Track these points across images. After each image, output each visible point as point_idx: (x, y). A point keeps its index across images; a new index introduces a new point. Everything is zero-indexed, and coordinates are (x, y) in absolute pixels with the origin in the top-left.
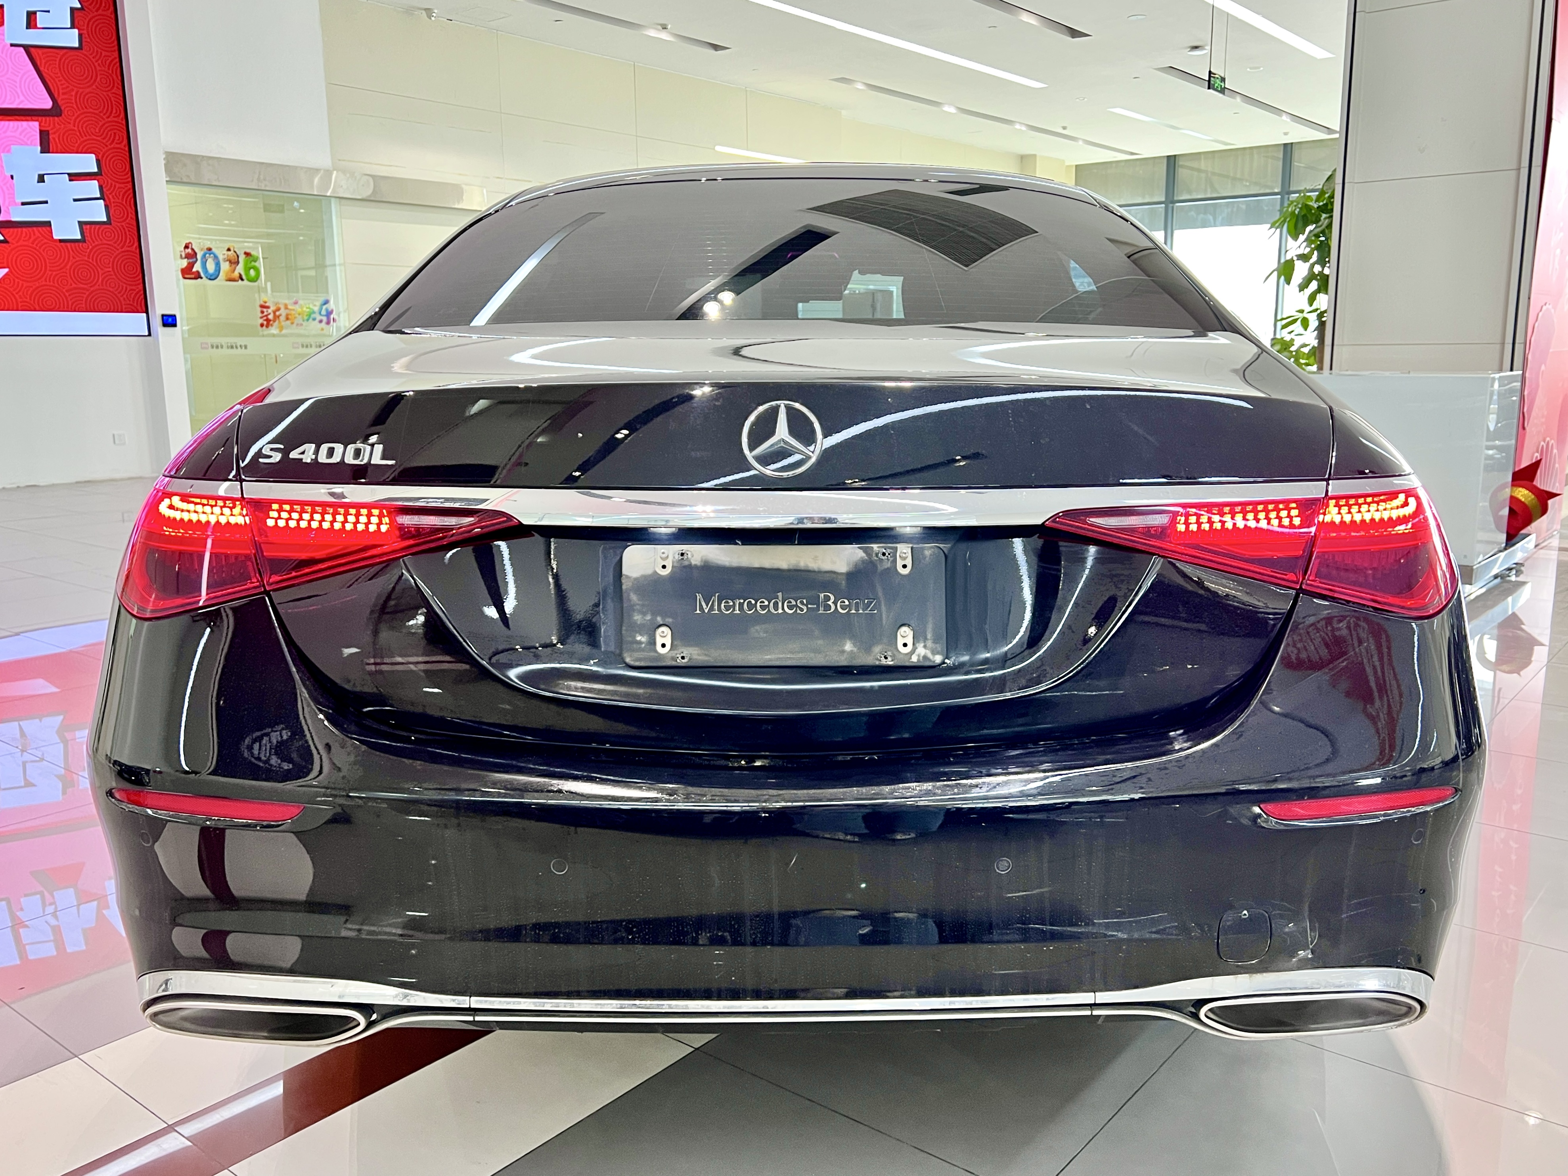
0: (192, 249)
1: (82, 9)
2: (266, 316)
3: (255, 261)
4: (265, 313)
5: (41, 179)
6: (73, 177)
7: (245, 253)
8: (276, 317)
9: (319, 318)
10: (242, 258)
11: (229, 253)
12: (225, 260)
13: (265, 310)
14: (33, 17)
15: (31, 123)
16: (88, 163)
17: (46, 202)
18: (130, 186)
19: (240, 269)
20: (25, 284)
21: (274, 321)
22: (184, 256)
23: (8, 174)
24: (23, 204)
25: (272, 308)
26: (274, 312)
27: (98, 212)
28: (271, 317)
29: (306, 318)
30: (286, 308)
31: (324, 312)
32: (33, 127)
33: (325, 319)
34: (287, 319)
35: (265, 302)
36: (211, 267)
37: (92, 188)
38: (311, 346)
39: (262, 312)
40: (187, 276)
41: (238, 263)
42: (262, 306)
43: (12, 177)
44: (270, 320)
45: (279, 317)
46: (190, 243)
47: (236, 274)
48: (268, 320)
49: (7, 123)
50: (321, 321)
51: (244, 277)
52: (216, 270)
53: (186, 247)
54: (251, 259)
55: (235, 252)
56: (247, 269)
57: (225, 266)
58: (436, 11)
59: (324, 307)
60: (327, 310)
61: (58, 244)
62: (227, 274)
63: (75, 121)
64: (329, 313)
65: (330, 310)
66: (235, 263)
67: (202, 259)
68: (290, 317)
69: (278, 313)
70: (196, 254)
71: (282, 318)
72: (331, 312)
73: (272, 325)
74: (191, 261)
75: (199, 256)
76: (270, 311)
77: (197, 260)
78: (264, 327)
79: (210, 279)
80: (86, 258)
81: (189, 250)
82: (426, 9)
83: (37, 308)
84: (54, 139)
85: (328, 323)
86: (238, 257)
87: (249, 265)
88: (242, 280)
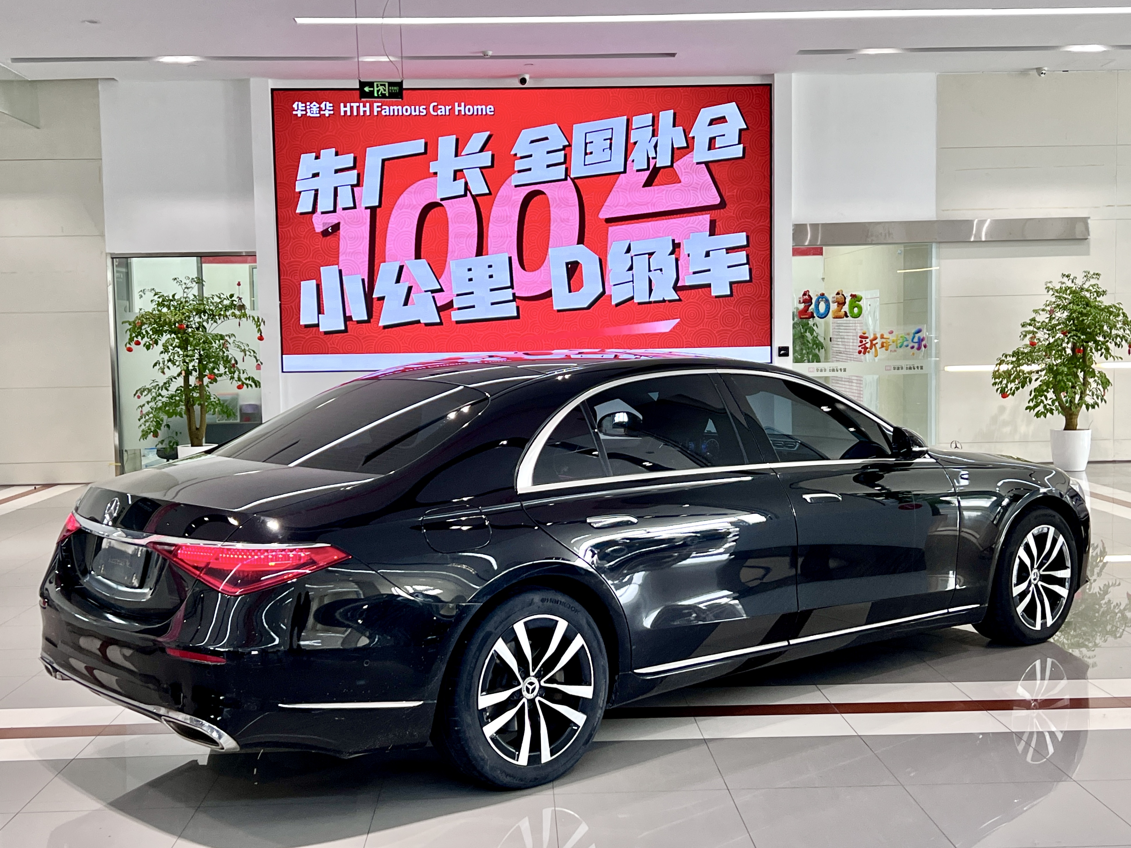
0: (809, 296)
1: (747, 129)
2: (865, 344)
3: (859, 301)
4: (864, 342)
5: (707, 254)
6: (729, 250)
7: (851, 295)
8: (872, 345)
9: (911, 345)
10: (848, 300)
11: (838, 296)
12: (834, 302)
13: (864, 340)
14: (713, 141)
15: (704, 216)
16: (740, 239)
17: (709, 270)
18: (768, 252)
19: (846, 308)
20: (689, 329)
21: (871, 348)
22: (802, 301)
23: (686, 253)
24: (694, 273)
25: (872, 337)
26: (871, 341)
27: (743, 274)
28: (868, 345)
29: (899, 345)
30: (882, 337)
31: (916, 340)
32: (705, 219)
33: (916, 345)
34: (882, 346)
35: (864, 334)
36: (822, 307)
37: (741, 256)
38: (902, 369)
39: (861, 342)
40: (802, 317)
41: (844, 303)
42: (861, 337)
43: (689, 255)
44: (867, 348)
45: (875, 345)
46: (808, 291)
47: (842, 312)
48: (866, 348)
49: (689, 218)
50: (913, 347)
51: (848, 315)
52: (825, 311)
53: (805, 294)
54: (856, 299)
55: (843, 295)
56: (852, 308)
57: (834, 307)
58: (1046, 69)
59: (917, 335)
60: (919, 338)
61: (714, 299)
62: (834, 312)
63: (734, 211)
64: (921, 340)
65: (922, 337)
66: (841, 304)
67: (816, 302)
68: (885, 345)
69: (874, 342)
70: (811, 299)
71: (878, 346)
72: (923, 340)
73: (869, 352)
74: (807, 304)
75: (814, 301)
76: (868, 340)
77: (812, 303)
78: (862, 354)
79: (821, 318)
80: (732, 308)
81: (807, 297)
82: (1037, 69)
83: (696, 345)
84: (719, 225)
85: (919, 348)
86: (845, 298)
87: (854, 305)
88: (847, 316)
